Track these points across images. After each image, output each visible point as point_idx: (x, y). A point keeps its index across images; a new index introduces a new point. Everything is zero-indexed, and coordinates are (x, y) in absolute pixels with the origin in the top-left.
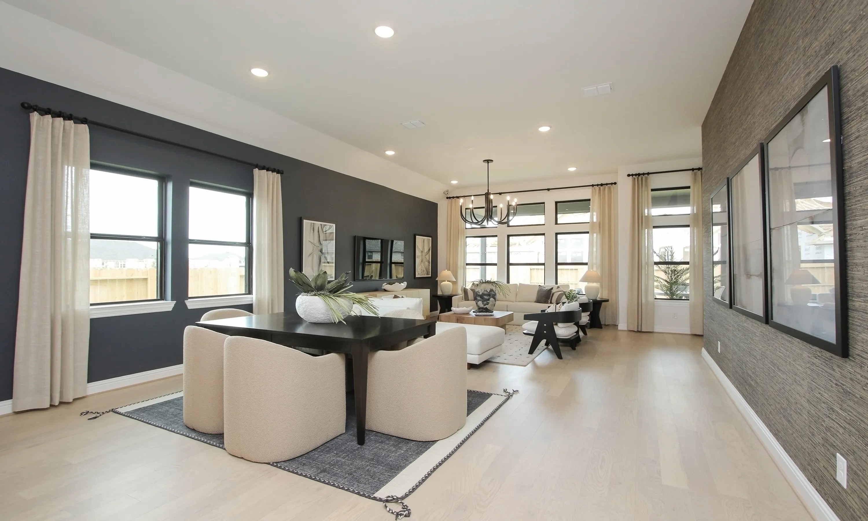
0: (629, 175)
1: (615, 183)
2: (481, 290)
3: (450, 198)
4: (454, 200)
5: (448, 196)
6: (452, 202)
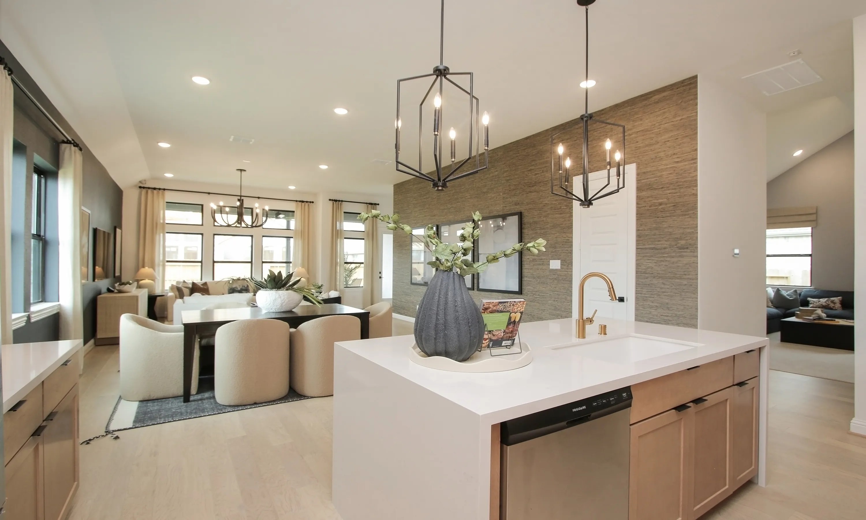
0: (330, 200)
1: (313, 202)
3: (144, 188)
4: (149, 191)
5: (142, 186)
6: (147, 192)
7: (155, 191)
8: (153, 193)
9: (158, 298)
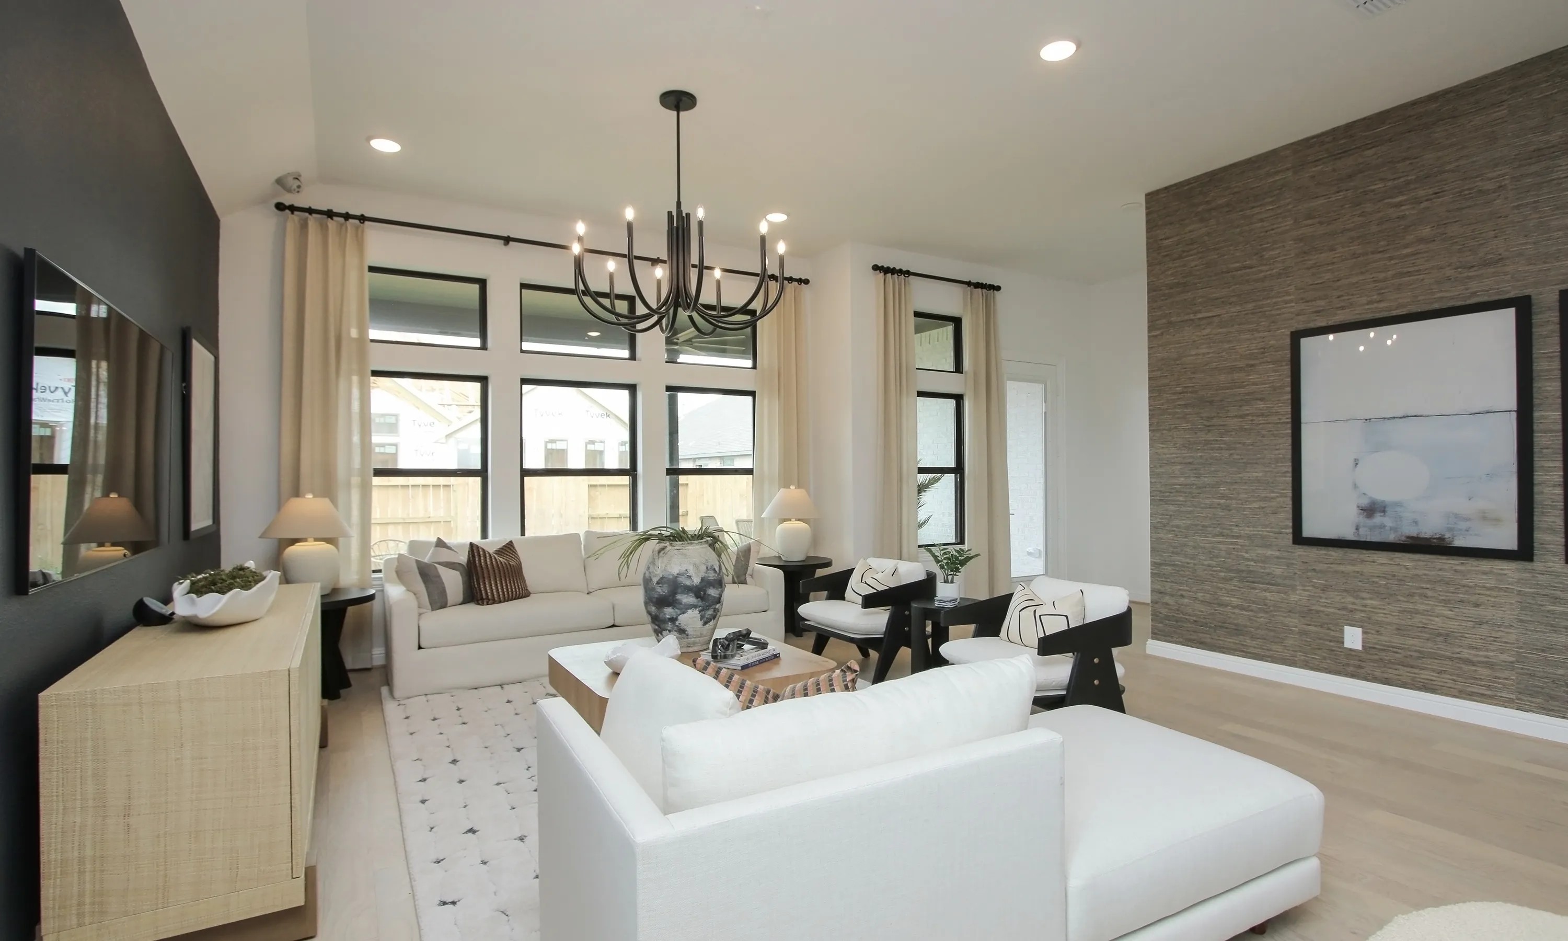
0: (876, 268)
1: (806, 282)
2: (696, 566)
3: (293, 209)
4: (312, 220)
5: (288, 200)
6: (304, 226)
7: (332, 224)
8: (324, 228)
9: (350, 609)
